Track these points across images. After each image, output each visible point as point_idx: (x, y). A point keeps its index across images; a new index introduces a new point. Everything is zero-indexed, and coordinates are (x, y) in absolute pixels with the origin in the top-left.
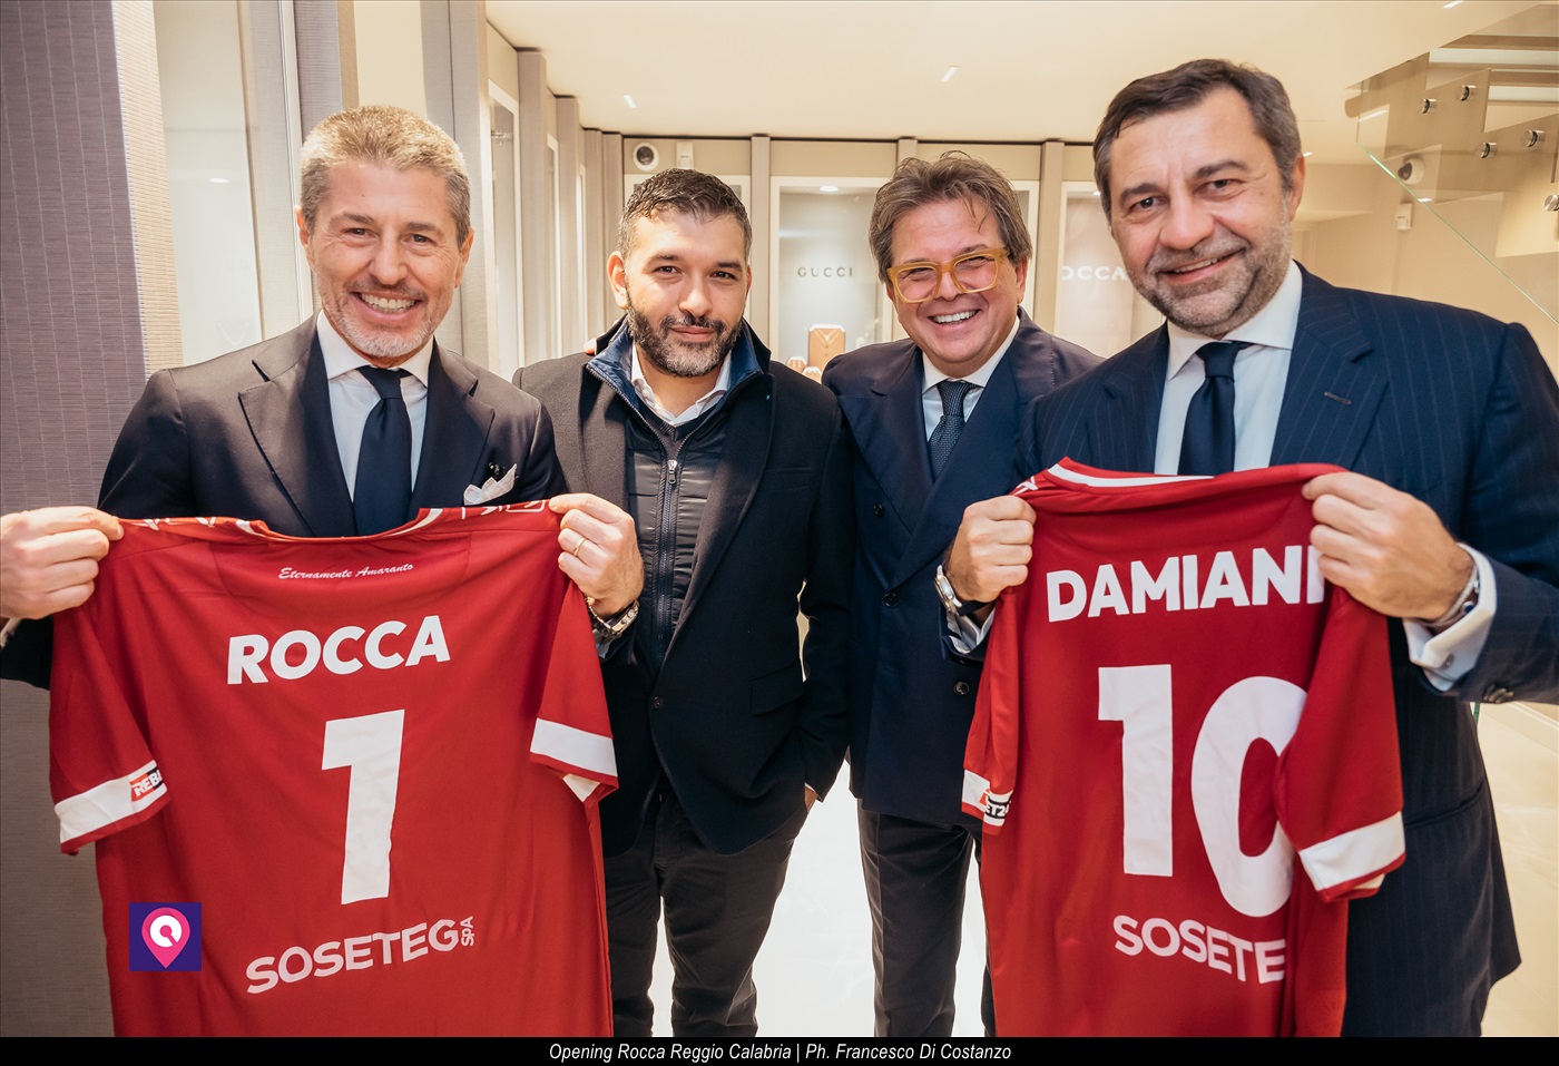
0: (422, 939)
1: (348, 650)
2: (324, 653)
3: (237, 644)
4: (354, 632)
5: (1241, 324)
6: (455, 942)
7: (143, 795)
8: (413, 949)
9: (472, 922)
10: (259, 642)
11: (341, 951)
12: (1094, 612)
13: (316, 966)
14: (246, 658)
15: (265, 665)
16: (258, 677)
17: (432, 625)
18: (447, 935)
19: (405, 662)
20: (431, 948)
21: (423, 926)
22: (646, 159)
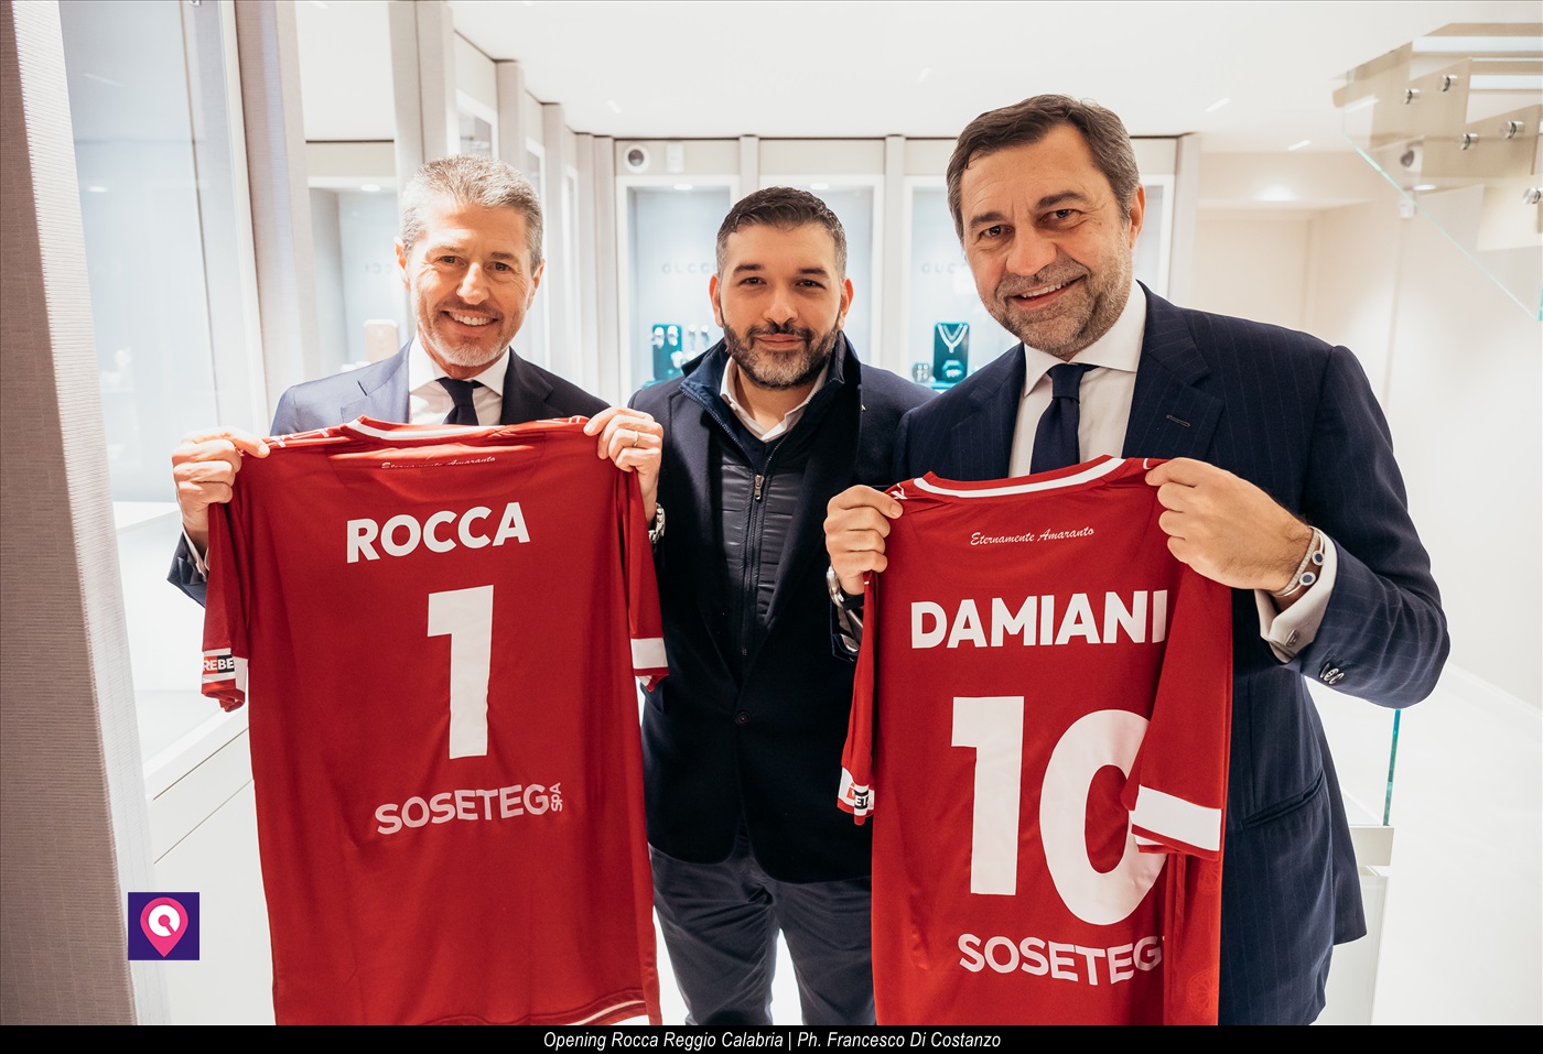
0: (517, 800)
1: (444, 532)
2: (424, 534)
3: (353, 526)
4: (447, 516)
5: (1086, 347)
6: (546, 807)
8: (510, 808)
9: (560, 788)
10: (370, 525)
11: (452, 801)
12: (953, 644)
13: (433, 814)
14: (361, 539)
15: (377, 544)
16: (372, 555)
17: (513, 510)
18: (538, 799)
19: (492, 543)
20: (525, 809)
21: (518, 788)
22: (637, 161)
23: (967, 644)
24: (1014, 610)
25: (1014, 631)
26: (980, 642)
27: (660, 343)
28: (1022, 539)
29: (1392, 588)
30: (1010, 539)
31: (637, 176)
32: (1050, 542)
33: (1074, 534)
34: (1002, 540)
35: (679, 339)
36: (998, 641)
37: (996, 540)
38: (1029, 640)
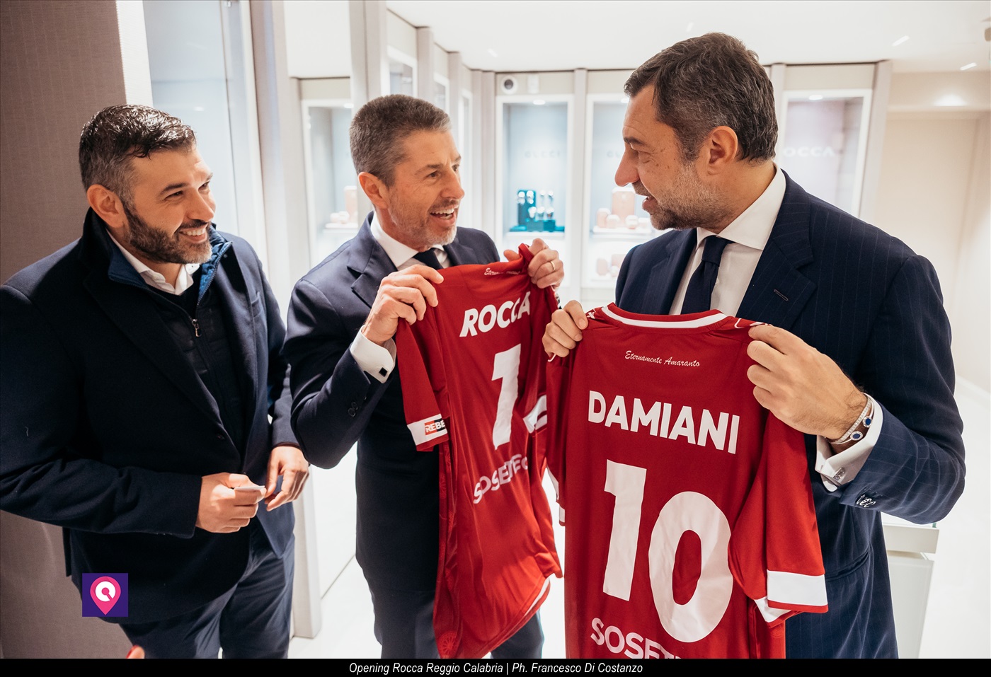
7: (430, 433)
12: (608, 424)
22: (509, 86)
23: (616, 426)
24: (647, 409)
25: (645, 423)
26: (624, 427)
27: (523, 202)
28: (654, 360)
29: (924, 443)
30: (648, 359)
31: (510, 96)
32: (672, 366)
33: (687, 364)
34: (643, 359)
35: (534, 199)
36: (635, 428)
37: (640, 358)
38: (653, 432)
